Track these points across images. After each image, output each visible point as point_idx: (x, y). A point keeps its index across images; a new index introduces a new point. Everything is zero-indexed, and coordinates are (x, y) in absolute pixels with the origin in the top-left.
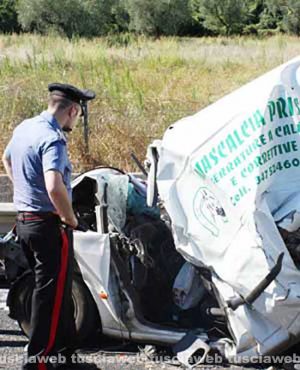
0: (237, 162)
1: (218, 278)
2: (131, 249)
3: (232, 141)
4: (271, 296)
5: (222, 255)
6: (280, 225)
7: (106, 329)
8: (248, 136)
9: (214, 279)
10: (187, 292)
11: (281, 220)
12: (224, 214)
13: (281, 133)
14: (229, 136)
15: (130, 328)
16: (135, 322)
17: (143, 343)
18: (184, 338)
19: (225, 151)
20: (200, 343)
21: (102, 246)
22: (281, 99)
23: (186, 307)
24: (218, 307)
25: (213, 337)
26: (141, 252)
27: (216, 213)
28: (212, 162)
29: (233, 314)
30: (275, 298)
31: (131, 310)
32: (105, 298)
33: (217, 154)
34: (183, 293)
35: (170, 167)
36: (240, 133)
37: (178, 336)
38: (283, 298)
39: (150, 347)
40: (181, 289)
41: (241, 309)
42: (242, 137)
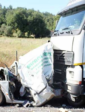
0: (37, 65)
1: (31, 89)
2: (12, 84)
3: (35, 61)
4: (44, 92)
5: (32, 85)
6: (46, 78)
7: (7, 101)
8: (39, 60)
9: (30, 89)
10: (23, 93)
11: (46, 77)
12: (33, 76)
13: (45, 59)
14: (35, 60)
15: (12, 101)
16: (13, 100)
17: (16, 104)
18: (24, 102)
19: (34, 63)
20: (28, 103)
21: (7, 84)
22: (45, 52)
23: (22, 96)
24: (31, 95)
25: (30, 101)
26: (14, 85)
27: (31, 76)
28: (31, 65)
29: (34, 96)
30: (45, 92)
31: (13, 97)
32: (8, 95)
33: (32, 64)
34: (22, 93)
35: (20, 66)
36: (37, 59)
37: (23, 102)
38: (47, 92)
39: (18, 104)
40: (21, 92)
41: (37, 95)
42: (37, 60)
